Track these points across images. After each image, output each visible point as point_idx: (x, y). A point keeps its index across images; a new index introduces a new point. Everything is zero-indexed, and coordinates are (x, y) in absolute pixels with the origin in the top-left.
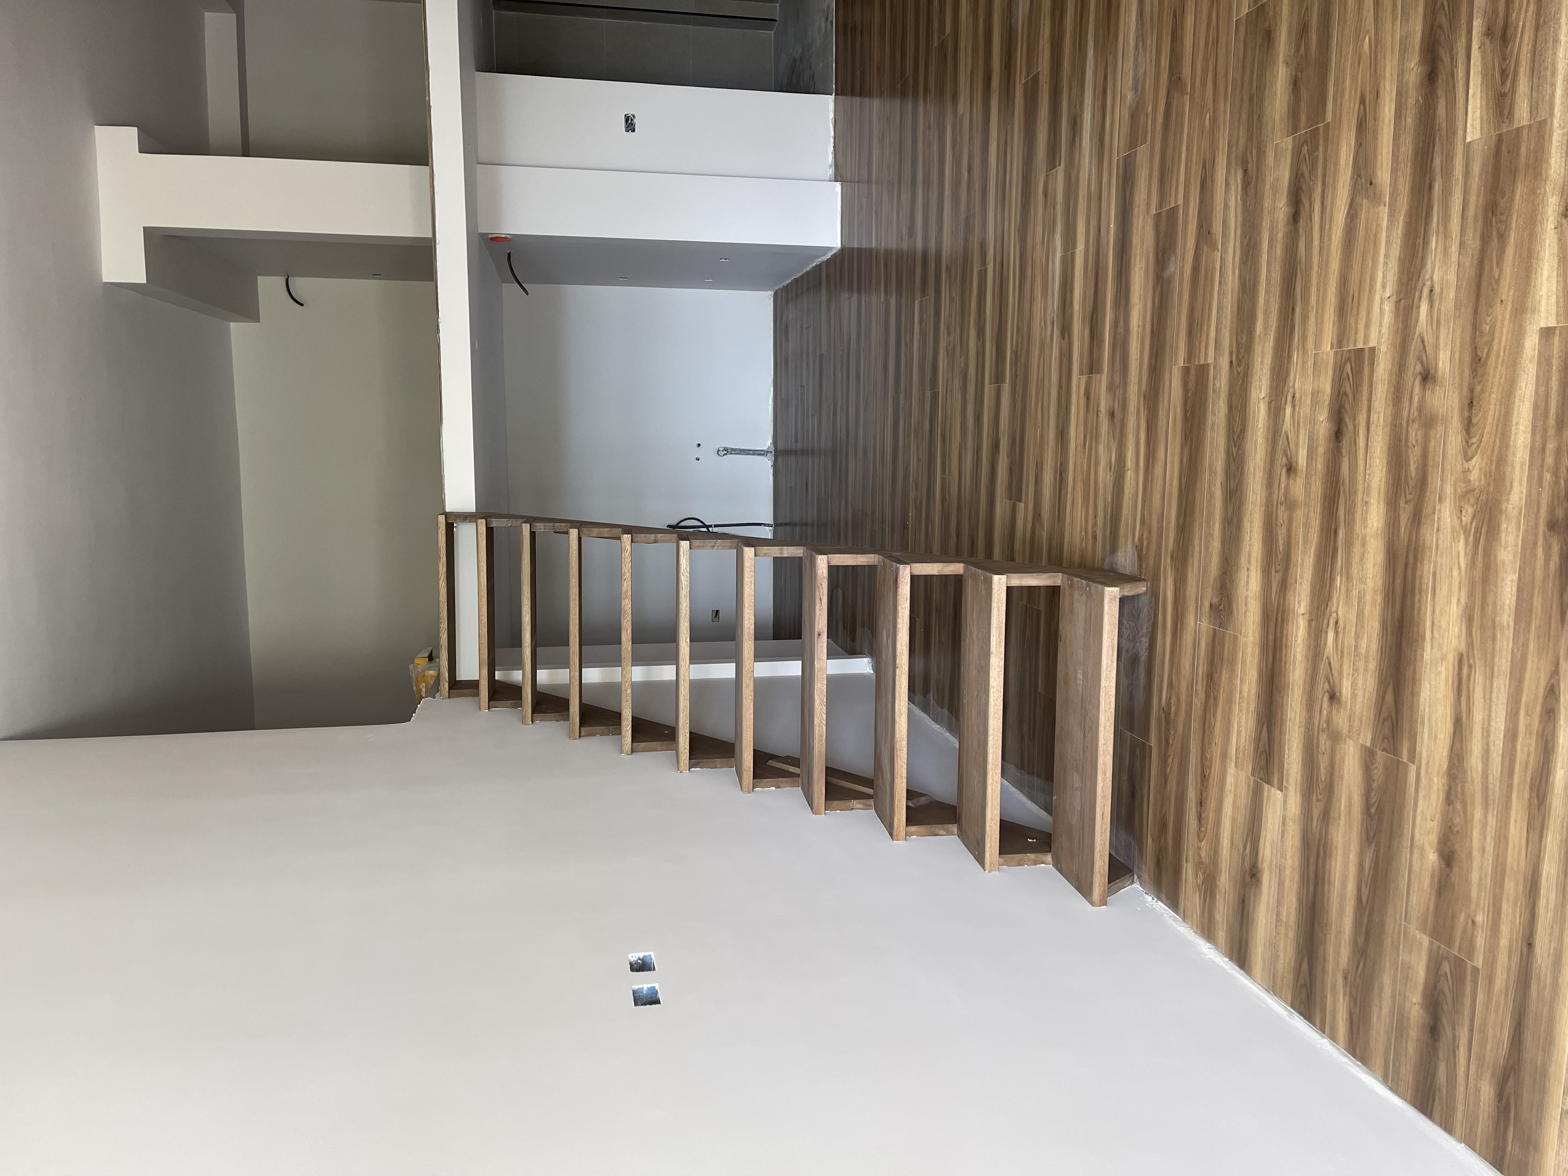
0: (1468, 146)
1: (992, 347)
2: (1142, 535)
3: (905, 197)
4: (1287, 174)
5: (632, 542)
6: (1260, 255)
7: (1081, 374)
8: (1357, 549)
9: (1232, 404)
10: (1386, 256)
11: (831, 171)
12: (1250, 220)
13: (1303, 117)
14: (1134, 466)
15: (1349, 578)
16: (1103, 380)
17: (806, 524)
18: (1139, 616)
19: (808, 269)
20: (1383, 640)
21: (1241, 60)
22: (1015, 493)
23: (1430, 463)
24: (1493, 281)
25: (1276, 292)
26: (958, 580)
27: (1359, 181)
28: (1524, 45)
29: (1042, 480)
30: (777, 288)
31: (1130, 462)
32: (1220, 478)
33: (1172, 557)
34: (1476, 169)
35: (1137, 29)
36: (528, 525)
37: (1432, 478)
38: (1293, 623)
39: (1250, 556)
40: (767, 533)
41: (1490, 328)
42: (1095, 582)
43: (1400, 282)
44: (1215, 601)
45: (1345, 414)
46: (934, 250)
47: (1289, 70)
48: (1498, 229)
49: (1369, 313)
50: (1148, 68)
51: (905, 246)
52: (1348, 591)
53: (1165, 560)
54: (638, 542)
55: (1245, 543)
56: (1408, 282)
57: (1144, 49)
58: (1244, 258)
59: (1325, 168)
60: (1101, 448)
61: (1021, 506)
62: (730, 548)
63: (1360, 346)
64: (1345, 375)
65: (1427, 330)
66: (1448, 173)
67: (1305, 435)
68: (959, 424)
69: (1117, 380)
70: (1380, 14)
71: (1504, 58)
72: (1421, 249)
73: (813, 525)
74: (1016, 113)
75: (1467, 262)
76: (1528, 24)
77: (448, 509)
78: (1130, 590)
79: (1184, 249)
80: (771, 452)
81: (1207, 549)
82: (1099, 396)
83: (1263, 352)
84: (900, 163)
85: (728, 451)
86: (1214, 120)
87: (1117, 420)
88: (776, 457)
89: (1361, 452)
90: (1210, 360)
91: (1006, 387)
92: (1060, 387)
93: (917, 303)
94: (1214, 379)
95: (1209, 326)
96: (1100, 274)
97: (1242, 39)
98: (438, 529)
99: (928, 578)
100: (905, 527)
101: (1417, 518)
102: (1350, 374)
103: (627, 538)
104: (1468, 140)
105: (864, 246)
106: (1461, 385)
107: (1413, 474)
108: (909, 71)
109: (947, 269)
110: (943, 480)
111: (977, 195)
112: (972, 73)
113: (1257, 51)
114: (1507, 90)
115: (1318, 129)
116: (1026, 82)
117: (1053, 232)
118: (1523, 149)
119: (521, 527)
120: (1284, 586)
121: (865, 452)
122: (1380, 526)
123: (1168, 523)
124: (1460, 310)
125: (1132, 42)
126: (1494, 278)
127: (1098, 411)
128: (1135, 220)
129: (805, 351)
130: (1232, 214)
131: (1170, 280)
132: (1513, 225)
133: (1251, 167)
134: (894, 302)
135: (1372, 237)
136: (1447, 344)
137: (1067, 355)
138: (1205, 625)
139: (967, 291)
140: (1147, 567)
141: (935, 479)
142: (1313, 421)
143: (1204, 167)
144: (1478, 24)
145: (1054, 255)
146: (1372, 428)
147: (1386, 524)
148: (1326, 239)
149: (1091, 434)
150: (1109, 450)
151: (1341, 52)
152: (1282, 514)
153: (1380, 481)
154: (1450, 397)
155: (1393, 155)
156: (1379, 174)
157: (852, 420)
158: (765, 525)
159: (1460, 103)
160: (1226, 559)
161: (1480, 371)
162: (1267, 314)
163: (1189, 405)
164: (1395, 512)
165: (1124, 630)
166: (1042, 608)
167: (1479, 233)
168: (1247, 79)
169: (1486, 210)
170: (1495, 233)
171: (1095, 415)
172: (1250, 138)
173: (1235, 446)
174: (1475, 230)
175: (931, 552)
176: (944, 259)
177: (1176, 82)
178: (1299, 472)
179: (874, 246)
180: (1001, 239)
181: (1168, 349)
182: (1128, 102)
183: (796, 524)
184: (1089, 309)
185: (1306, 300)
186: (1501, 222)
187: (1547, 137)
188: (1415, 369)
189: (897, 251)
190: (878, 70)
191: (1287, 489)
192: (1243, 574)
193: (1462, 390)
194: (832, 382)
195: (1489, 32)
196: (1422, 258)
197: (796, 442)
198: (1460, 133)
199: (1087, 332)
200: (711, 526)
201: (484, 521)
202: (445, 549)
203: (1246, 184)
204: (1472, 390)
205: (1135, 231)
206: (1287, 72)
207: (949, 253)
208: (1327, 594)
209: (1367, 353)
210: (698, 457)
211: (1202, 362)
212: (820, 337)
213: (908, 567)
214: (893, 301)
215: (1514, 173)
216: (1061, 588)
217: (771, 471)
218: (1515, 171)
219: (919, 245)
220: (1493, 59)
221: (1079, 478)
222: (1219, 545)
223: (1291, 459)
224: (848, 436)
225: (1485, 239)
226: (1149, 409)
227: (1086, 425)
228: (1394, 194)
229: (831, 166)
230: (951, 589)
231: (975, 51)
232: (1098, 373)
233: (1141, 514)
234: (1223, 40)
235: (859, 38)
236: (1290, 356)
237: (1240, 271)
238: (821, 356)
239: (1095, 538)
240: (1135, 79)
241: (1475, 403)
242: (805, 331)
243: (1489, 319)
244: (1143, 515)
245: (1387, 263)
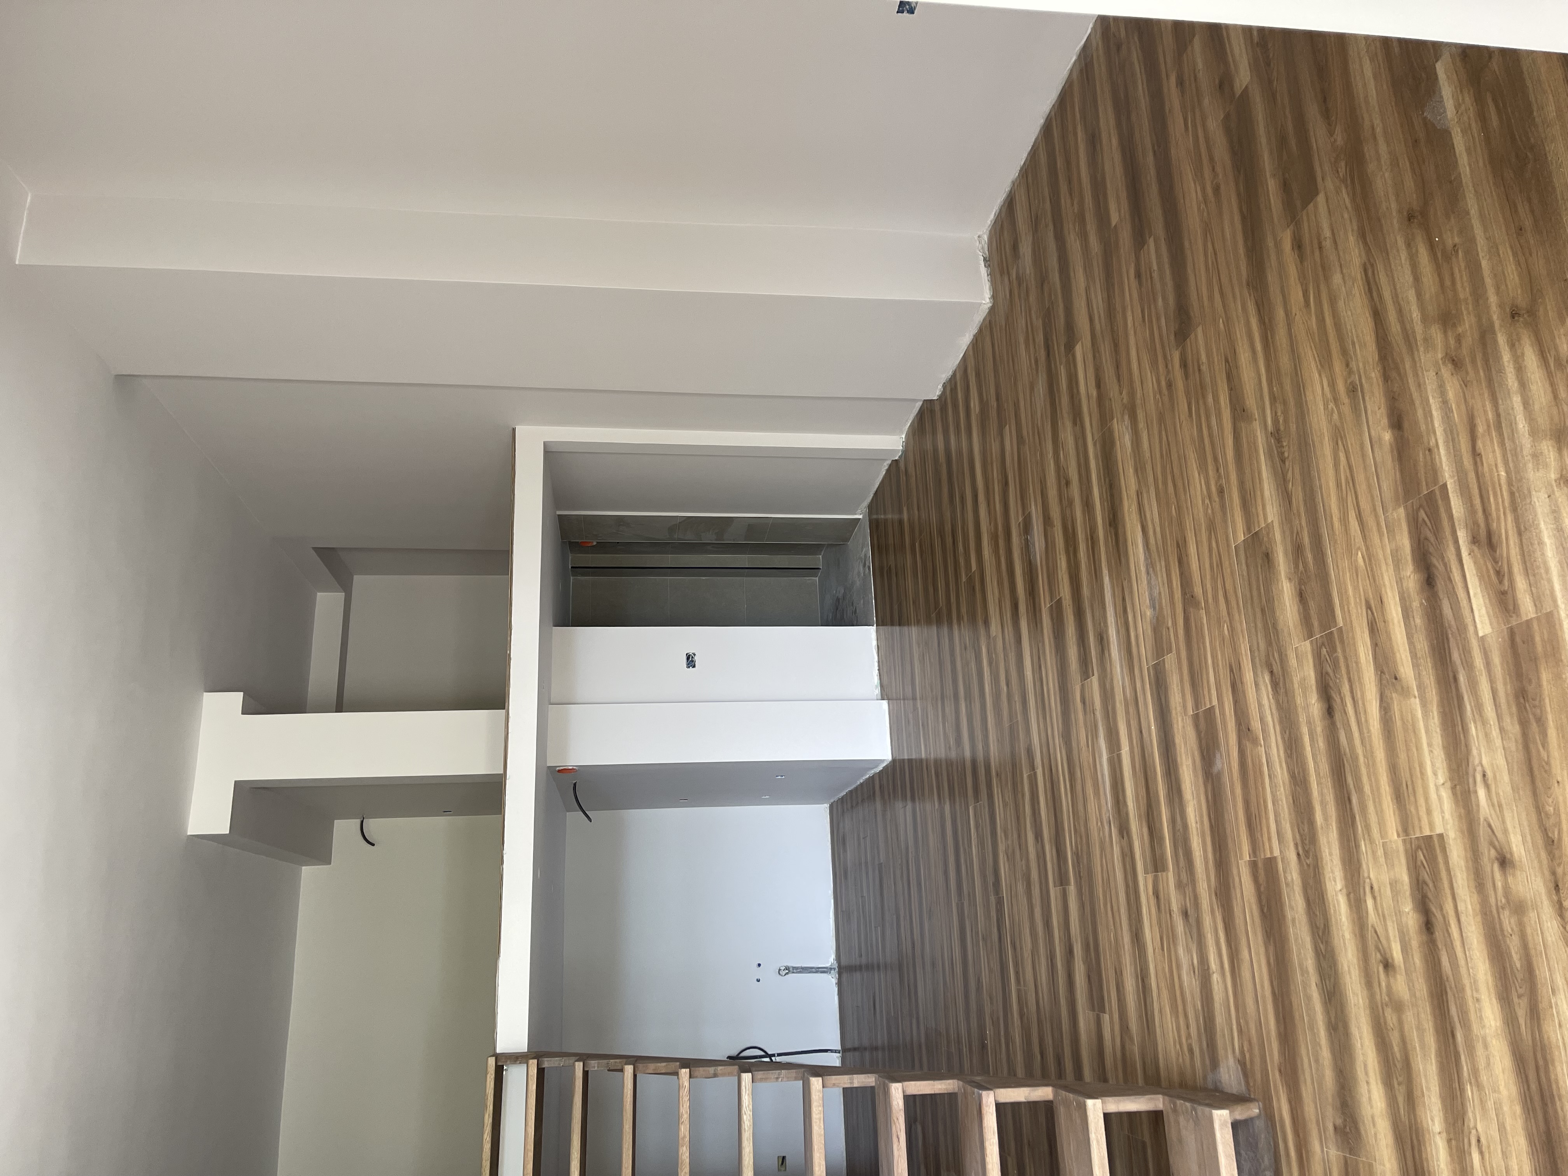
0: (1482, 640)
1: (1052, 849)
2: (1243, 1047)
3: (949, 709)
4: (1312, 674)
5: (690, 1077)
6: (1303, 747)
7: (1146, 872)
8: (1480, 1051)
9: (1308, 898)
10: (1430, 745)
11: (877, 691)
12: (1286, 716)
13: (1316, 624)
14: (1219, 968)
15: (1479, 1086)
16: (1170, 878)
17: (876, 1049)
18: (1257, 1144)
19: (862, 781)
20: (1534, 1158)
21: (1246, 578)
22: (1098, 1004)
23: (1533, 952)
24: (1544, 764)
25: (1328, 783)
26: (1048, 1107)
27: (1384, 677)
28: (1511, 548)
29: (1123, 987)
30: (832, 801)
31: (1214, 965)
32: (1313, 979)
33: (1280, 1071)
34: (1496, 660)
35: (1146, 559)
36: (581, 1064)
37: (1539, 970)
38: (1430, 1144)
39: (1365, 1066)
40: (834, 1060)
41: (1554, 809)
42: (1200, 1104)
43: (1450, 769)
44: (1339, 1122)
45: (1431, 904)
46: (982, 759)
47: (1292, 584)
48: (1534, 715)
49: (1427, 799)
50: (1162, 589)
51: (953, 755)
52: (1482, 1103)
53: (1274, 1075)
54: (696, 1077)
55: (1357, 1051)
56: (1458, 768)
57: (1156, 575)
58: (1289, 752)
59: (1347, 667)
60: (1181, 951)
61: (1106, 1017)
62: (796, 1079)
63: (1427, 833)
64: (1419, 863)
65: (1491, 815)
66: (1469, 665)
67: (1394, 927)
68: (1028, 930)
69: (1184, 877)
70: (1367, 534)
71: (1495, 561)
72: (1462, 736)
73: (883, 1049)
74: (1045, 631)
75: (1512, 746)
76: (1510, 533)
77: (499, 1050)
78: (1242, 1113)
79: (1228, 746)
80: (835, 969)
81: (1317, 1061)
82: (1169, 895)
83: (1328, 842)
84: (942, 681)
85: (789, 970)
86: (1232, 629)
87: (1192, 920)
88: (840, 974)
89: (1457, 944)
90: (1277, 853)
91: (1072, 889)
92: (1127, 886)
93: (971, 808)
94: (1285, 872)
95: (1267, 819)
96: (1149, 773)
97: (1244, 562)
98: (486, 1073)
99: (1016, 1105)
100: (983, 1047)
101: (1535, 1014)
102: (1424, 862)
103: (684, 1072)
104: (1481, 634)
105: (914, 757)
106: (1541, 867)
107: (1518, 965)
108: (942, 602)
109: (997, 775)
110: (1019, 991)
111: (1018, 707)
112: (1000, 601)
113: (1260, 570)
114: (1506, 588)
115: (1331, 633)
116: (1051, 606)
117: (1095, 736)
118: (1538, 639)
119: (574, 1065)
120: (1411, 1099)
121: (933, 965)
122: (1498, 1024)
123: (1268, 1033)
124: (1518, 793)
125: (1143, 569)
126: (1544, 760)
127: (1170, 910)
128: (1175, 721)
129: (863, 860)
130: (1268, 712)
131: (1219, 775)
132: (1548, 709)
133: (1277, 668)
134: (949, 808)
135: (1410, 727)
136: (1514, 827)
137: (1129, 854)
138: (1334, 1153)
139: (1020, 796)
140: (1254, 1085)
141: (1010, 991)
142: (1398, 913)
143: (1231, 670)
144: (1462, 536)
145: (1101, 757)
146: (1463, 918)
147: (1504, 1023)
148: (1365, 731)
149: (1168, 937)
150: (1188, 950)
151: (1338, 566)
152: (1390, 1017)
153: (1486, 974)
154: (1533, 881)
155: (1411, 652)
156: (1402, 670)
157: (916, 932)
158: (831, 1051)
159: (1464, 603)
160: (1341, 1071)
161: (1557, 853)
162: (1323, 804)
163: (1264, 902)
164: (1510, 1007)
165: (1243, 1162)
166: (1147, 1138)
167: (1515, 718)
168: (1255, 593)
169: (1517, 697)
170: (1531, 716)
171: (1168, 915)
172: (1269, 644)
173: (1322, 943)
174: (1511, 715)
175: (1015, 1075)
176: (993, 764)
177: (1189, 599)
178: (1397, 969)
179: (923, 756)
180: (1046, 745)
181: (1230, 845)
182: (1148, 619)
183: (865, 1049)
184: (1143, 808)
185: (1360, 789)
186: (1535, 707)
187: (1557, 627)
188: (1489, 854)
189: (946, 760)
190: (914, 602)
191: (1389, 986)
192: (1363, 1089)
193: (1543, 874)
194: (893, 891)
195: (1474, 540)
196: (1466, 746)
197: (861, 956)
198: (1471, 629)
199: (1145, 830)
200: (773, 1055)
201: (535, 1061)
202: (492, 1097)
203: (1275, 685)
204: (1554, 873)
205: (1176, 731)
206: (1291, 586)
207: (997, 760)
208: (1460, 1108)
209: (1435, 839)
210: (758, 977)
211: (1268, 856)
212: (878, 847)
213: (991, 1094)
214: (947, 808)
215: (1534, 660)
216: (1164, 1113)
217: (836, 989)
218: (1535, 659)
219: (968, 754)
220: (1485, 562)
221: (1163, 985)
222: (1329, 1054)
223: (1385, 954)
224: (913, 947)
225: (1524, 724)
226: (1223, 906)
227: (1160, 927)
228: (1421, 687)
229: (876, 687)
230: (1042, 1119)
231: (1000, 583)
232: (1164, 871)
233: (1237, 1022)
234: (1226, 564)
235: (894, 578)
236: (1357, 846)
237: (1287, 763)
238: (880, 865)
239: (1191, 1051)
240: (1152, 599)
241: (1560, 886)
242: (862, 840)
243: (1550, 800)
244: (1239, 1024)
245: (1432, 751)
